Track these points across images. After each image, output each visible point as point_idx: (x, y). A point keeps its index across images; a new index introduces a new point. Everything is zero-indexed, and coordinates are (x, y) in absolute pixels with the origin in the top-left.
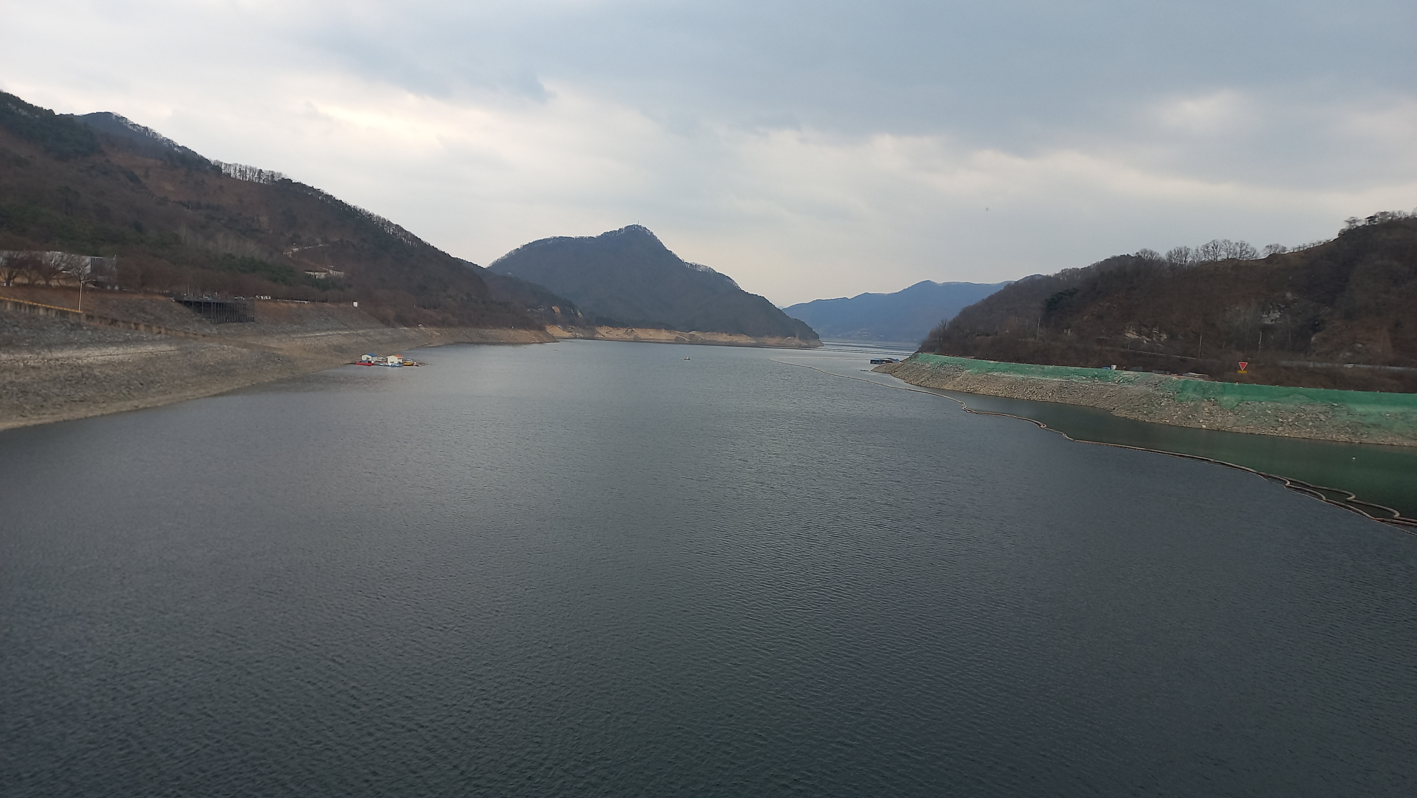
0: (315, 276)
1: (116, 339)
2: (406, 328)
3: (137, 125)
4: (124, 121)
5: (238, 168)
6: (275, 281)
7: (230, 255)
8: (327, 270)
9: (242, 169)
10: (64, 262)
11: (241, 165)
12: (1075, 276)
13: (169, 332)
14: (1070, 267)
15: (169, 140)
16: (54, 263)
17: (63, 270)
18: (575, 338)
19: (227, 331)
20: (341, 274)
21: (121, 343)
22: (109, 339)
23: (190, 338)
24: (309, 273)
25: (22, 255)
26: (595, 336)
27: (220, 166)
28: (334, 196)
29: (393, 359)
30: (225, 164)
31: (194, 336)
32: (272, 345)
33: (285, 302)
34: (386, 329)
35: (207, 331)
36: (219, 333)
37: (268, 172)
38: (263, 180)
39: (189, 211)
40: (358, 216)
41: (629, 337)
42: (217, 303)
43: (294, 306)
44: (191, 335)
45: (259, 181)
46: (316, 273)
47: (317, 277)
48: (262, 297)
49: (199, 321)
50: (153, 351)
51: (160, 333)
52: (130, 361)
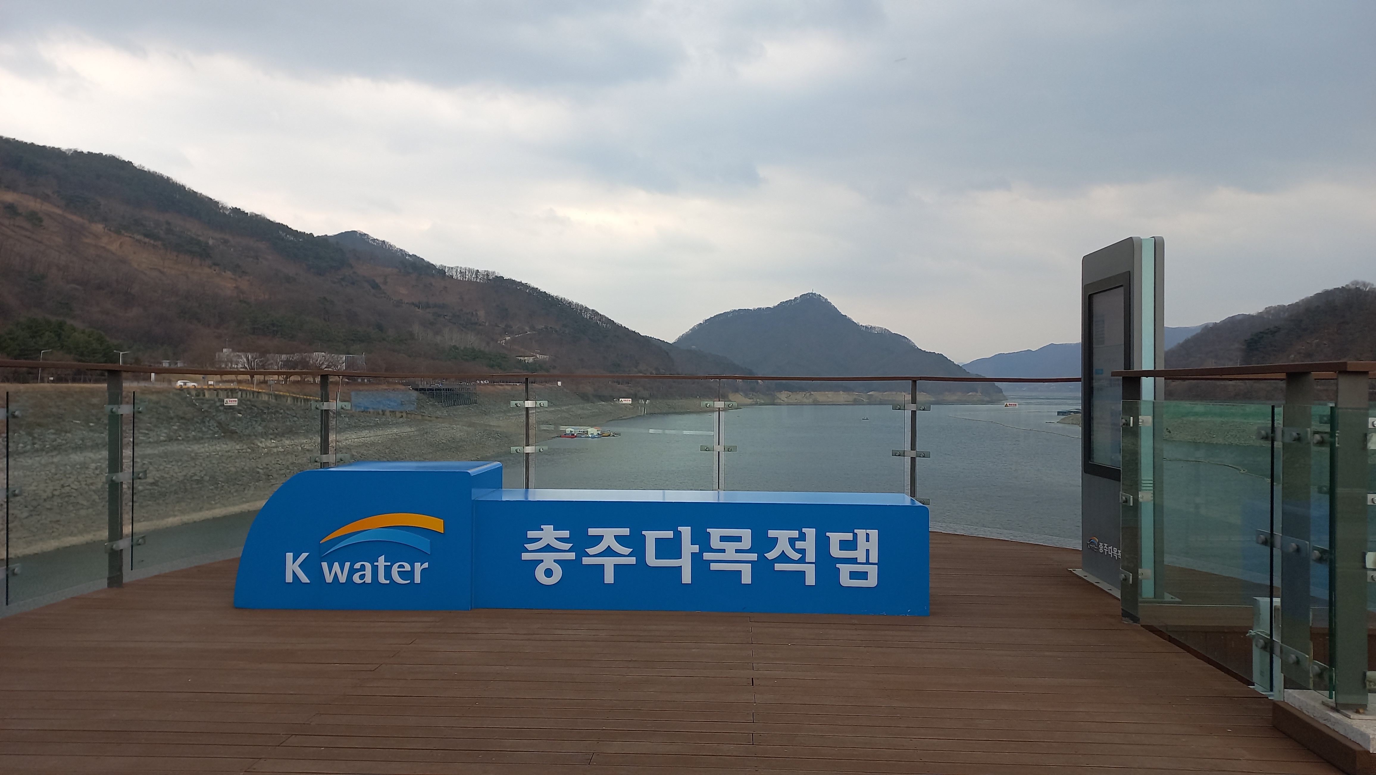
0: (525, 361)
1: (368, 424)
2: (603, 403)
3: (377, 239)
4: (366, 237)
5: (459, 270)
6: (492, 366)
7: (454, 347)
8: (534, 354)
9: (462, 271)
10: (327, 361)
11: (461, 268)
12: (1282, 313)
13: (409, 416)
14: (1274, 304)
15: (402, 250)
16: (319, 363)
17: (326, 368)
18: (756, 404)
19: (455, 412)
20: (546, 357)
21: (372, 426)
22: (363, 424)
23: (426, 420)
24: (520, 358)
25: (296, 357)
26: (775, 401)
27: (444, 269)
28: (539, 288)
29: (592, 431)
30: (448, 267)
31: (429, 418)
32: (492, 424)
33: (501, 385)
34: (586, 405)
35: (439, 413)
36: (449, 415)
37: (483, 272)
38: (480, 279)
39: (420, 310)
40: (560, 304)
41: (808, 401)
42: (446, 389)
43: (509, 388)
44: (427, 418)
45: (477, 279)
46: (525, 358)
47: (526, 361)
48: (482, 382)
49: (432, 405)
50: (397, 432)
51: (402, 416)
52: (380, 442)
